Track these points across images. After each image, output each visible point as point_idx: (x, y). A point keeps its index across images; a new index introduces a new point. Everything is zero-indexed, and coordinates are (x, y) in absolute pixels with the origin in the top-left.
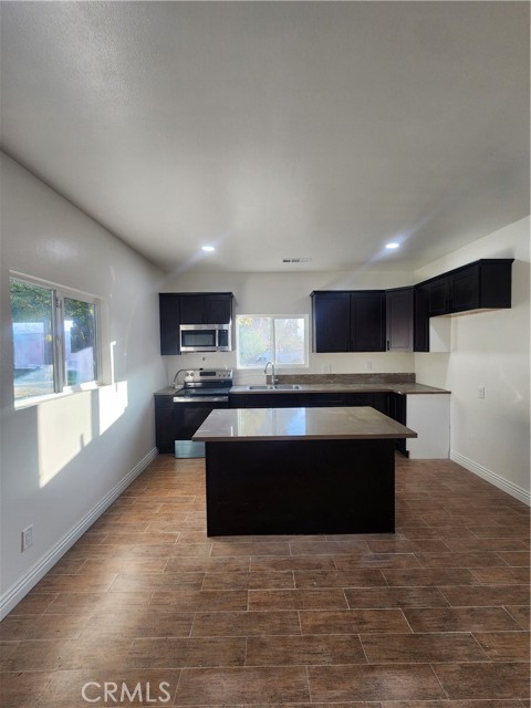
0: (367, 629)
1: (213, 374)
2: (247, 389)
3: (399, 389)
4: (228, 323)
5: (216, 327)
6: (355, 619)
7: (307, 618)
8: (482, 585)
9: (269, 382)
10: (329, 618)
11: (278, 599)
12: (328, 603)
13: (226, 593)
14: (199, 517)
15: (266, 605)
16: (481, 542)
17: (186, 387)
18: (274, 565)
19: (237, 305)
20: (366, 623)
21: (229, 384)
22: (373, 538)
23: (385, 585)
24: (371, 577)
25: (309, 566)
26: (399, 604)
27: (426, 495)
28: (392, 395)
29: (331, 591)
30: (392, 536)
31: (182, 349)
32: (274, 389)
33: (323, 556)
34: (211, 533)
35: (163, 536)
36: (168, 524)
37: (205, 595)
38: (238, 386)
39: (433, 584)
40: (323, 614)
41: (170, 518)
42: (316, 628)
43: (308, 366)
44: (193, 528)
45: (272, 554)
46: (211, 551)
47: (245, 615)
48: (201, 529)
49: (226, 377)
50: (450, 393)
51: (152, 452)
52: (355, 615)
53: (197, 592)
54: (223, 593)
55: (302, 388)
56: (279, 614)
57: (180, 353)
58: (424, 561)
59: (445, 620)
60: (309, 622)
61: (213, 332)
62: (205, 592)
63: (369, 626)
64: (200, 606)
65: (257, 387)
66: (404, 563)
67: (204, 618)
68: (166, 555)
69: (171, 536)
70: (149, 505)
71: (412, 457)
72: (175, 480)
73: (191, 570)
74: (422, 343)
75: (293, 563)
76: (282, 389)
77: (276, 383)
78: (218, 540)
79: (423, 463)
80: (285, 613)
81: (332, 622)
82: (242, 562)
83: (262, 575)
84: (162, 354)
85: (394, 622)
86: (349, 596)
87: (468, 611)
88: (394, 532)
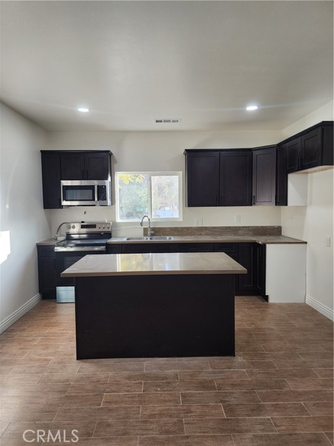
0: (191, 416)
1: (93, 226)
2: (125, 240)
3: (260, 240)
4: (107, 179)
5: (95, 183)
6: (184, 410)
7: (146, 410)
8: (292, 389)
9: (145, 234)
10: (164, 410)
11: (127, 399)
12: (166, 401)
13: (86, 396)
14: (71, 346)
15: (116, 402)
16: (305, 362)
17: (69, 238)
18: (129, 378)
19: (116, 162)
20: (191, 412)
21: (109, 235)
22: (216, 360)
23: (215, 389)
24: (205, 385)
25: (156, 378)
26: (221, 401)
27: (273, 330)
28: (255, 244)
29: (170, 394)
30: (232, 358)
31: (64, 203)
32: (149, 240)
33: (170, 372)
34: (79, 357)
35: (39, 360)
36: (45, 352)
37: (68, 397)
38: (116, 237)
39: (253, 389)
40: (159, 408)
41: (47, 347)
42: (152, 416)
43: (181, 220)
44: (66, 354)
45: (128, 370)
46: (78, 370)
47: (99, 409)
48: (72, 355)
49: (106, 230)
50: (306, 243)
51: (35, 298)
52: (185, 408)
53: (63, 396)
54: (83, 396)
55: (174, 239)
56: (125, 408)
57: (61, 207)
58: (252, 374)
59: (253, 410)
60: (148, 413)
61: (92, 187)
62: (69, 395)
63: (193, 414)
64: (63, 404)
65: (133, 239)
66: (235, 376)
67: (65, 411)
68: (40, 373)
69: (46, 360)
70: (29, 339)
71: (271, 300)
72: (54, 320)
73: (60, 382)
74: (281, 199)
75: (144, 376)
76: (156, 240)
77: (152, 235)
78: (85, 362)
79: (280, 307)
80: (130, 408)
81: (166, 412)
82: (103, 376)
83: (117, 384)
84: (45, 207)
85: (213, 411)
86: (184, 396)
87: (273, 405)
88: (234, 356)
